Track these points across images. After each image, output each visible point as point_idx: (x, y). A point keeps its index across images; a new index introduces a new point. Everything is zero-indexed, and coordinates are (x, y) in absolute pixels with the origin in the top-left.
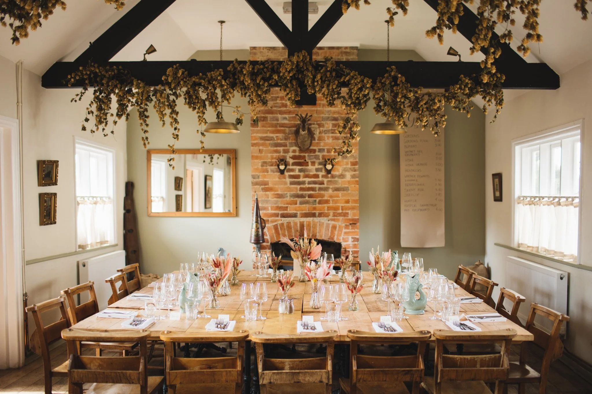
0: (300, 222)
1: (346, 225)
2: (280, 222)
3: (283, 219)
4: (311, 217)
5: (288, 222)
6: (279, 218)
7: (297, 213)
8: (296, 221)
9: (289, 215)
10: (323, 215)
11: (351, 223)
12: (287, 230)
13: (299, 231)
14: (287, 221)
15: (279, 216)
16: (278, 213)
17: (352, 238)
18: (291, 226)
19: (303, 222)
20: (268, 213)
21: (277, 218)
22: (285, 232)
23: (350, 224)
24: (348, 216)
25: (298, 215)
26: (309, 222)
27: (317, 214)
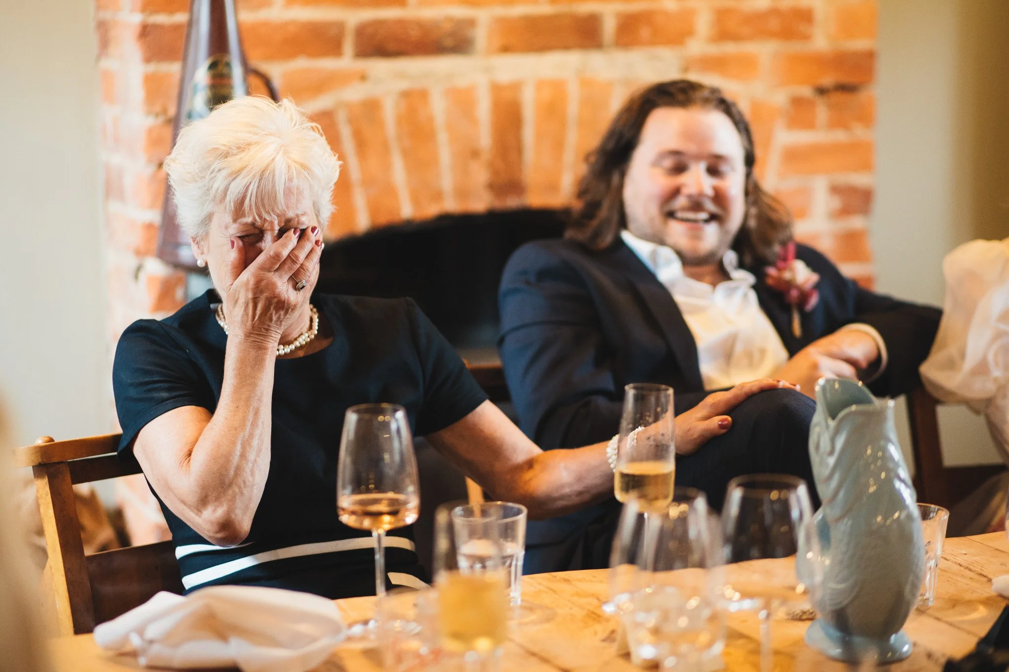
0: (496, 89)
1: (797, 102)
2: (354, 93)
3: (380, 67)
4: (566, 47)
5: (406, 95)
6: (347, 62)
7: (471, 23)
8: (462, 83)
9: (414, 33)
10: (645, 32)
11: (827, 80)
12: (406, 154)
13: (486, 156)
14: (404, 85)
15: (348, 47)
16: (340, 27)
17: (836, 190)
18: (430, 119)
19: (516, 87)
20: (266, 24)
21: (328, 64)
22: (387, 167)
23: (822, 91)
24: (806, 37)
25: (481, 36)
26: (558, 87)
27: (609, 27)
